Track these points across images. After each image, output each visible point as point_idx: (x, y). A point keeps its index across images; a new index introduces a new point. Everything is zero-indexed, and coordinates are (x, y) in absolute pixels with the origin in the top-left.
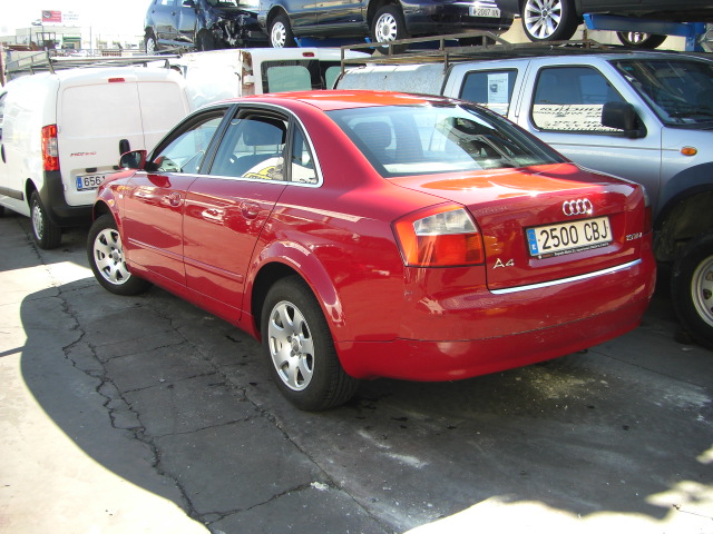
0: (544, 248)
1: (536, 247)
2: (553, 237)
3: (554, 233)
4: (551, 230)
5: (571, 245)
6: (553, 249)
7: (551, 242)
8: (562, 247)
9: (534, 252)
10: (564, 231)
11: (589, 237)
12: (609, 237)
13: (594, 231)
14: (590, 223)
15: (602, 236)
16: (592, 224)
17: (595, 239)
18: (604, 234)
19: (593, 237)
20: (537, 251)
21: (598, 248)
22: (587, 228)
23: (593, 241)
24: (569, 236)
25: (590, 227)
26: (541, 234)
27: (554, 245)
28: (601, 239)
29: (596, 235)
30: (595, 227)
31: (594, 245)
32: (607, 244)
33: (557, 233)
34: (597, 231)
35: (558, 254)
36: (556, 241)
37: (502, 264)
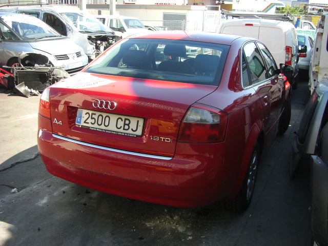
0: (85, 122)
1: (80, 120)
2: (92, 118)
3: (94, 116)
4: (92, 114)
5: (103, 127)
6: (90, 125)
7: (90, 120)
8: (96, 126)
9: (78, 122)
10: (100, 117)
11: (119, 126)
12: (139, 132)
13: (125, 124)
14: (123, 118)
15: (132, 129)
16: (126, 119)
17: (124, 129)
18: (134, 129)
19: (122, 128)
20: (80, 123)
21: (125, 135)
22: (120, 120)
23: (121, 130)
24: (103, 121)
25: (122, 120)
26: (86, 114)
27: (91, 123)
28: (130, 131)
29: (126, 127)
30: (127, 122)
31: (121, 133)
32: (135, 136)
33: (96, 117)
34: (128, 125)
35: (92, 129)
36: (93, 121)
37: (57, 122)
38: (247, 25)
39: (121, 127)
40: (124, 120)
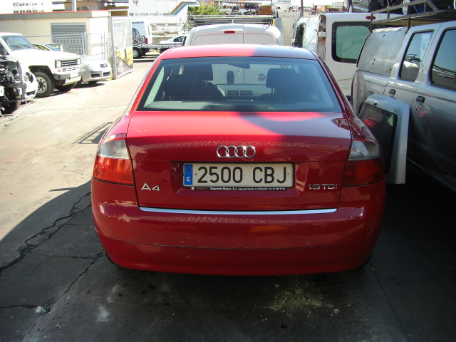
0: (200, 181)
1: (191, 179)
2: (211, 174)
3: (213, 171)
4: (211, 168)
5: (232, 183)
6: (209, 184)
7: (208, 178)
8: (220, 183)
9: (186, 183)
10: (226, 172)
11: (257, 179)
12: (289, 183)
13: (266, 175)
14: (263, 166)
15: (278, 181)
16: (266, 168)
17: (266, 182)
18: (282, 179)
19: (263, 180)
20: (191, 183)
21: (268, 190)
22: (258, 171)
23: (263, 184)
24: (232, 176)
25: (261, 170)
26: (200, 169)
27: (212, 181)
28: (275, 184)
29: (269, 179)
30: (269, 172)
31: (263, 187)
32: (284, 189)
33: (218, 171)
34: (271, 175)
35: (214, 189)
36: (214, 178)
37: (149, 188)
38: (226, 32)
39: (261, 180)
40: (263, 170)
